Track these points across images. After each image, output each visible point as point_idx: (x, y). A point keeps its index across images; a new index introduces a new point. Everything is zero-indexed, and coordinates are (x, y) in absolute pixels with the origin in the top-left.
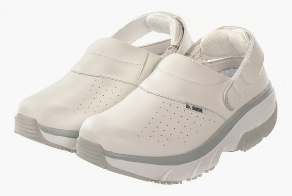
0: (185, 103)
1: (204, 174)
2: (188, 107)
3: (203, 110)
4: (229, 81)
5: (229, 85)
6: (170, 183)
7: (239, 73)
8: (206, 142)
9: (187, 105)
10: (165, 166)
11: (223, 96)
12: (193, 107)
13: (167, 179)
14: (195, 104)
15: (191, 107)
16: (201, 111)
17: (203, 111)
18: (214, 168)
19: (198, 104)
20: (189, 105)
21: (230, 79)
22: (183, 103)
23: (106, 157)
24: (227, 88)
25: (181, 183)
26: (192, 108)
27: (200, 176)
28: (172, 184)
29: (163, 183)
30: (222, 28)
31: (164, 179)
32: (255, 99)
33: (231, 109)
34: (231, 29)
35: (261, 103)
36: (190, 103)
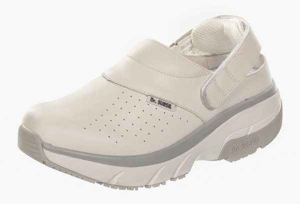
0: (149, 95)
1: (169, 182)
2: (152, 100)
3: (173, 106)
4: (210, 75)
5: (210, 79)
6: (122, 188)
7: (224, 67)
8: (173, 144)
9: (152, 98)
10: (116, 167)
11: (201, 91)
12: (159, 101)
13: (118, 183)
14: (162, 98)
15: (157, 100)
16: (169, 106)
17: (171, 107)
18: (184, 176)
19: (166, 98)
20: (154, 99)
21: (212, 72)
22: (147, 96)
23: (44, 150)
24: (207, 83)
25: (137, 189)
26: (157, 102)
27: (163, 183)
28: (124, 189)
29: (114, 187)
30: (219, 17)
31: (114, 182)
32: (248, 101)
33: (211, 109)
34: (228, 18)
35: (255, 106)
36: (156, 96)
